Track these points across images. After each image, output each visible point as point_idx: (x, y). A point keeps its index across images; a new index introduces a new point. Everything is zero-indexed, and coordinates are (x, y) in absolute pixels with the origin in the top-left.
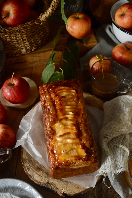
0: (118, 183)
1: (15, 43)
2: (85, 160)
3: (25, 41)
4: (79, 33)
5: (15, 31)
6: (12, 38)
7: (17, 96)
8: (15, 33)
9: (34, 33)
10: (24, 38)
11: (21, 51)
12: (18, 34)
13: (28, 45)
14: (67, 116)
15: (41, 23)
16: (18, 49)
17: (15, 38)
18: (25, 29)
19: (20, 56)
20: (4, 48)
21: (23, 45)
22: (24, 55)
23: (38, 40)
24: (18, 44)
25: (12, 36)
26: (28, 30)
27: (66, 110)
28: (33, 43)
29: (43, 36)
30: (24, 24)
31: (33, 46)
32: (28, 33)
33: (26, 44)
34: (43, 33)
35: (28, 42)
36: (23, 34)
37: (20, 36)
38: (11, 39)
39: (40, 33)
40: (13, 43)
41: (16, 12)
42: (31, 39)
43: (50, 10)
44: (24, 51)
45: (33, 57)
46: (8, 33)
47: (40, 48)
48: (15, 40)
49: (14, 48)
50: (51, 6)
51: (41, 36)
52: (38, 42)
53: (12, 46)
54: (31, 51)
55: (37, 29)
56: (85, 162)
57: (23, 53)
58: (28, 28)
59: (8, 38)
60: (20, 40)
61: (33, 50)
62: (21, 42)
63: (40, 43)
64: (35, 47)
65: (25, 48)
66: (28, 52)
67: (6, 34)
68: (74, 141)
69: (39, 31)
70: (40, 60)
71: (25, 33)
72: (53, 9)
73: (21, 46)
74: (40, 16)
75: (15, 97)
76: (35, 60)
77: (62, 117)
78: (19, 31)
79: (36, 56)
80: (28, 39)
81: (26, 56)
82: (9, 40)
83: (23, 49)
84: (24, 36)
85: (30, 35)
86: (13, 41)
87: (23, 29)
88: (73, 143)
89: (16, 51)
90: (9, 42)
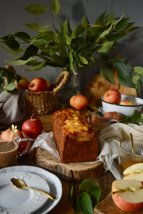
0: (115, 169)
1: (34, 104)
2: (88, 132)
3: (41, 104)
4: (79, 104)
5: (36, 94)
6: (34, 100)
7: (34, 127)
8: (36, 96)
9: (48, 101)
10: (41, 102)
11: (37, 112)
12: (38, 97)
13: (43, 107)
14: (74, 119)
15: (53, 94)
16: (36, 110)
17: (35, 100)
18: (43, 95)
19: (36, 116)
20: (26, 108)
21: (39, 107)
22: (39, 115)
23: (50, 107)
24: (36, 105)
25: (34, 98)
26: (45, 96)
27: (73, 116)
28: (46, 107)
29: (54, 104)
30: (43, 91)
31: (46, 109)
32: (44, 99)
33: (42, 107)
34: (54, 103)
35: (44, 105)
36: (41, 98)
37: (39, 99)
38: (32, 100)
39: (52, 102)
40: (33, 104)
41: (40, 82)
42: (45, 104)
43: (61, 84)
44: (39, 111)
45: (45, 118)
46: (32, 95)
47: (51, 113)
48: (35, 102)
49: (32, 108)
50: (62, 82)
51: (52, 104)
52: (50, 108)
53: (32, 106)
54: (44, 113)
55: (50, 99)
56: (88, 133)
57: (38, 113)
58: (45, 95)
59: (31, 99)
60: (38, 102)
61: (46, 113)
62: (38, 104)
63: (52, 109)
64: (48, 111)
65: (41, 109)
66: (42, 114)
67: (30, 96)
68: (80, 124)
69: (51, 100)
70: (50, 122)
71: (43, 98)
72: (63, 84)
73: (38, 107)
74: (54, 89)
75: (33, 128)
76: (46, 121)
77: (70, 118)
78: (39, 95)
79: (48, 118)
80: (44, 103)
81: (41, 116)
82: (31, 101)
83: (39, 110)
84: (42, 100)
85: (46, 100)
86: (33, 102)
87: (41, 94)
88: (79, 125)
89: (34, 110)
90: (30, 102)
